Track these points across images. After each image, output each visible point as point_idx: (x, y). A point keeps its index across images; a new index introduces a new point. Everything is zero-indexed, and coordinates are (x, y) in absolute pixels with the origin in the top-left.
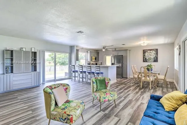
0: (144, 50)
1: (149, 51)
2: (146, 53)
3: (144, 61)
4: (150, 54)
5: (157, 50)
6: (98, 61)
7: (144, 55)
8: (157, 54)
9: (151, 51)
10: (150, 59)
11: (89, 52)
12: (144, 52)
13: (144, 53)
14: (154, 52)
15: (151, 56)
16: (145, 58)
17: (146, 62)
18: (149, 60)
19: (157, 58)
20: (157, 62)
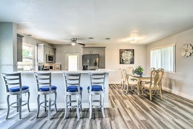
0: (120, 50)
1: (126, 51)
2: (123, 53)
3: (121, 63)
4: (127, 55)
5: (133, 50)
6: (55, 63)
7: (121, 56)
8: (133, 55)
9: (128, 52)
10: (127, 60)
11: (43, 45)
12: (121, 52)
13: (120, 54)
14: (130, 53)
15: (128, 58)
16: (121, 60)
17: (123, 63)
18: (126, 62)
19: (133, 59)
20: (134, 64)
